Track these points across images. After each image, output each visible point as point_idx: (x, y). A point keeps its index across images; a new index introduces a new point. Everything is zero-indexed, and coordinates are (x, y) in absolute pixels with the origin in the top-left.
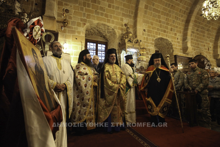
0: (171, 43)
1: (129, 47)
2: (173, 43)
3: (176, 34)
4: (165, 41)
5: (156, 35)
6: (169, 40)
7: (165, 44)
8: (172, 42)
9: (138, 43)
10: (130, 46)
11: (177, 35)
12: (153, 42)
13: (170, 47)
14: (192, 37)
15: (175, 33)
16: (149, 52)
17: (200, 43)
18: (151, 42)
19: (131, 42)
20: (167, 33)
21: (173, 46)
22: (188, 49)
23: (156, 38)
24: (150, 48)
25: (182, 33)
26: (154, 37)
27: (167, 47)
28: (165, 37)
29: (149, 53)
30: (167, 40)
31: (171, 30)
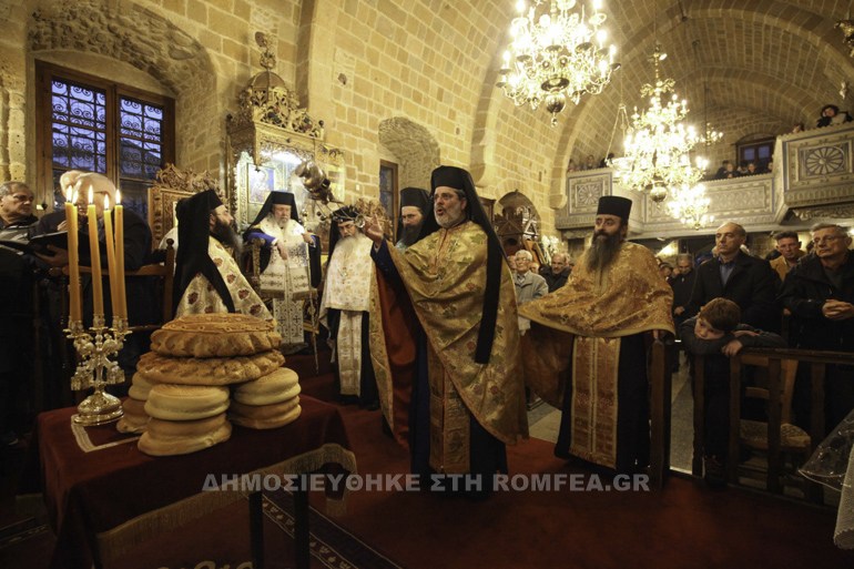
0: (436, 145)
1: (270, 143)
2: (441, 145)
3: (452, 114)
4: (416, 134)
5: (386, 107)
6: (428, 130)
7: (418, 143)
8: (439, 141)
9: (309, 132)
10: (273, 140)
11: (458, 116)
12: (373, 132)
13: (434, 156)
14: (500, 134)
15: (451, 110)
16: (356, 167)
17: (519, 154)
18: (369, 130)
19: (277, 121)
20: (426, 104)
21: (441, 157)
22: (486, 172)
23: (385, 118)
24: (362, 154)
25: (472, 112)
26: (380, 112)
27: (425, 155)
28: (416, 117)
29: (357, 173)
30: (422, 129)
31: (440, 98)
